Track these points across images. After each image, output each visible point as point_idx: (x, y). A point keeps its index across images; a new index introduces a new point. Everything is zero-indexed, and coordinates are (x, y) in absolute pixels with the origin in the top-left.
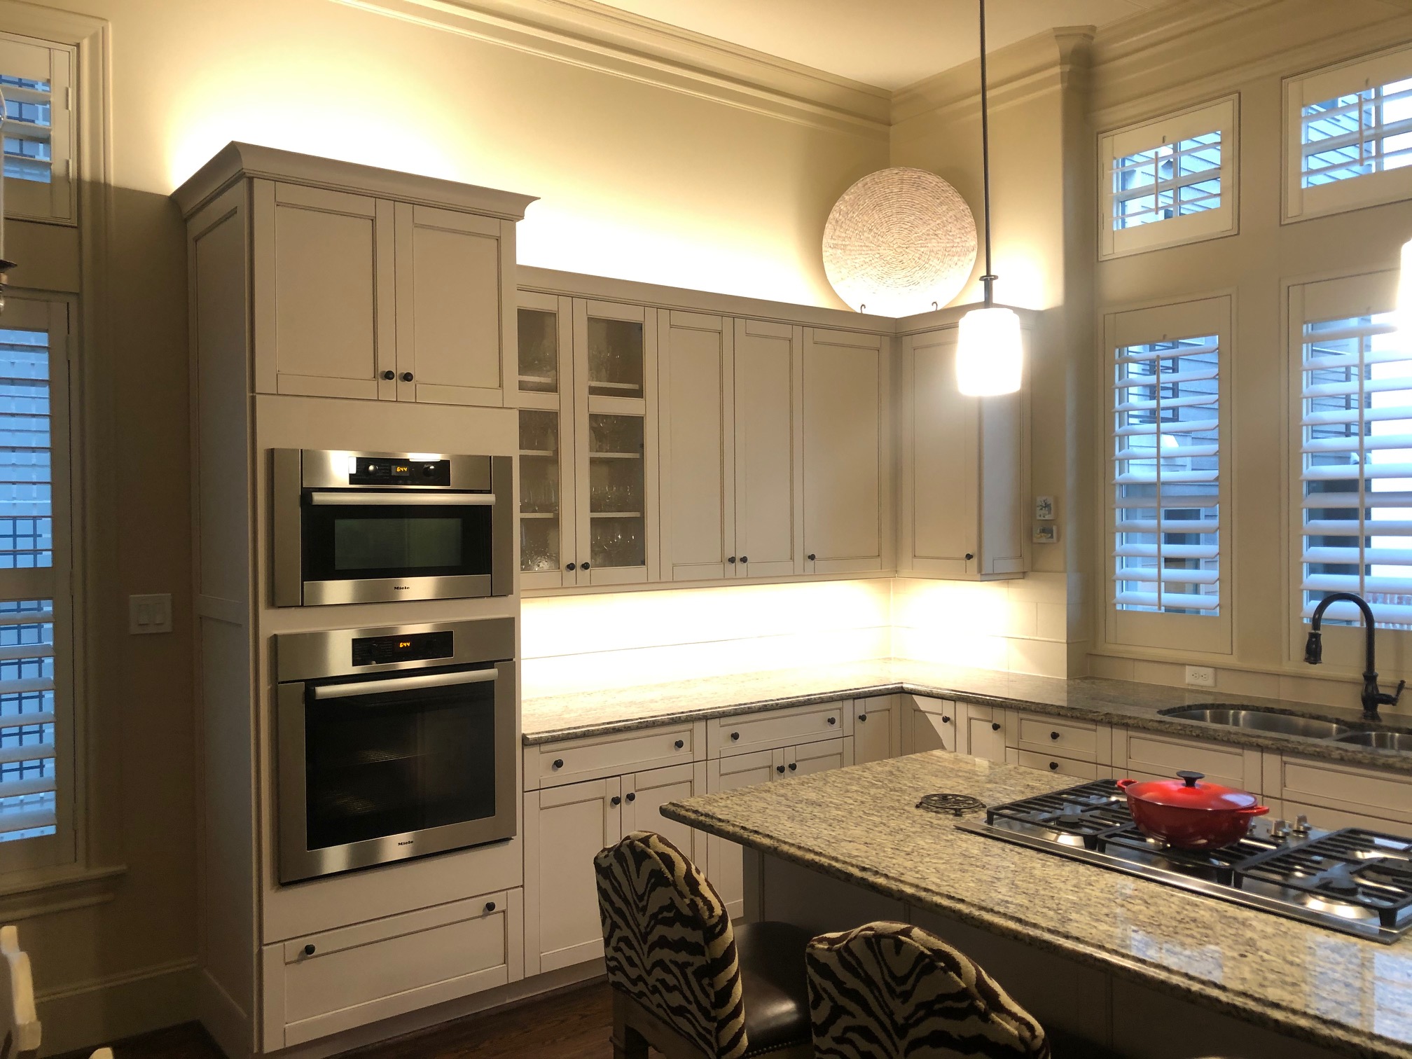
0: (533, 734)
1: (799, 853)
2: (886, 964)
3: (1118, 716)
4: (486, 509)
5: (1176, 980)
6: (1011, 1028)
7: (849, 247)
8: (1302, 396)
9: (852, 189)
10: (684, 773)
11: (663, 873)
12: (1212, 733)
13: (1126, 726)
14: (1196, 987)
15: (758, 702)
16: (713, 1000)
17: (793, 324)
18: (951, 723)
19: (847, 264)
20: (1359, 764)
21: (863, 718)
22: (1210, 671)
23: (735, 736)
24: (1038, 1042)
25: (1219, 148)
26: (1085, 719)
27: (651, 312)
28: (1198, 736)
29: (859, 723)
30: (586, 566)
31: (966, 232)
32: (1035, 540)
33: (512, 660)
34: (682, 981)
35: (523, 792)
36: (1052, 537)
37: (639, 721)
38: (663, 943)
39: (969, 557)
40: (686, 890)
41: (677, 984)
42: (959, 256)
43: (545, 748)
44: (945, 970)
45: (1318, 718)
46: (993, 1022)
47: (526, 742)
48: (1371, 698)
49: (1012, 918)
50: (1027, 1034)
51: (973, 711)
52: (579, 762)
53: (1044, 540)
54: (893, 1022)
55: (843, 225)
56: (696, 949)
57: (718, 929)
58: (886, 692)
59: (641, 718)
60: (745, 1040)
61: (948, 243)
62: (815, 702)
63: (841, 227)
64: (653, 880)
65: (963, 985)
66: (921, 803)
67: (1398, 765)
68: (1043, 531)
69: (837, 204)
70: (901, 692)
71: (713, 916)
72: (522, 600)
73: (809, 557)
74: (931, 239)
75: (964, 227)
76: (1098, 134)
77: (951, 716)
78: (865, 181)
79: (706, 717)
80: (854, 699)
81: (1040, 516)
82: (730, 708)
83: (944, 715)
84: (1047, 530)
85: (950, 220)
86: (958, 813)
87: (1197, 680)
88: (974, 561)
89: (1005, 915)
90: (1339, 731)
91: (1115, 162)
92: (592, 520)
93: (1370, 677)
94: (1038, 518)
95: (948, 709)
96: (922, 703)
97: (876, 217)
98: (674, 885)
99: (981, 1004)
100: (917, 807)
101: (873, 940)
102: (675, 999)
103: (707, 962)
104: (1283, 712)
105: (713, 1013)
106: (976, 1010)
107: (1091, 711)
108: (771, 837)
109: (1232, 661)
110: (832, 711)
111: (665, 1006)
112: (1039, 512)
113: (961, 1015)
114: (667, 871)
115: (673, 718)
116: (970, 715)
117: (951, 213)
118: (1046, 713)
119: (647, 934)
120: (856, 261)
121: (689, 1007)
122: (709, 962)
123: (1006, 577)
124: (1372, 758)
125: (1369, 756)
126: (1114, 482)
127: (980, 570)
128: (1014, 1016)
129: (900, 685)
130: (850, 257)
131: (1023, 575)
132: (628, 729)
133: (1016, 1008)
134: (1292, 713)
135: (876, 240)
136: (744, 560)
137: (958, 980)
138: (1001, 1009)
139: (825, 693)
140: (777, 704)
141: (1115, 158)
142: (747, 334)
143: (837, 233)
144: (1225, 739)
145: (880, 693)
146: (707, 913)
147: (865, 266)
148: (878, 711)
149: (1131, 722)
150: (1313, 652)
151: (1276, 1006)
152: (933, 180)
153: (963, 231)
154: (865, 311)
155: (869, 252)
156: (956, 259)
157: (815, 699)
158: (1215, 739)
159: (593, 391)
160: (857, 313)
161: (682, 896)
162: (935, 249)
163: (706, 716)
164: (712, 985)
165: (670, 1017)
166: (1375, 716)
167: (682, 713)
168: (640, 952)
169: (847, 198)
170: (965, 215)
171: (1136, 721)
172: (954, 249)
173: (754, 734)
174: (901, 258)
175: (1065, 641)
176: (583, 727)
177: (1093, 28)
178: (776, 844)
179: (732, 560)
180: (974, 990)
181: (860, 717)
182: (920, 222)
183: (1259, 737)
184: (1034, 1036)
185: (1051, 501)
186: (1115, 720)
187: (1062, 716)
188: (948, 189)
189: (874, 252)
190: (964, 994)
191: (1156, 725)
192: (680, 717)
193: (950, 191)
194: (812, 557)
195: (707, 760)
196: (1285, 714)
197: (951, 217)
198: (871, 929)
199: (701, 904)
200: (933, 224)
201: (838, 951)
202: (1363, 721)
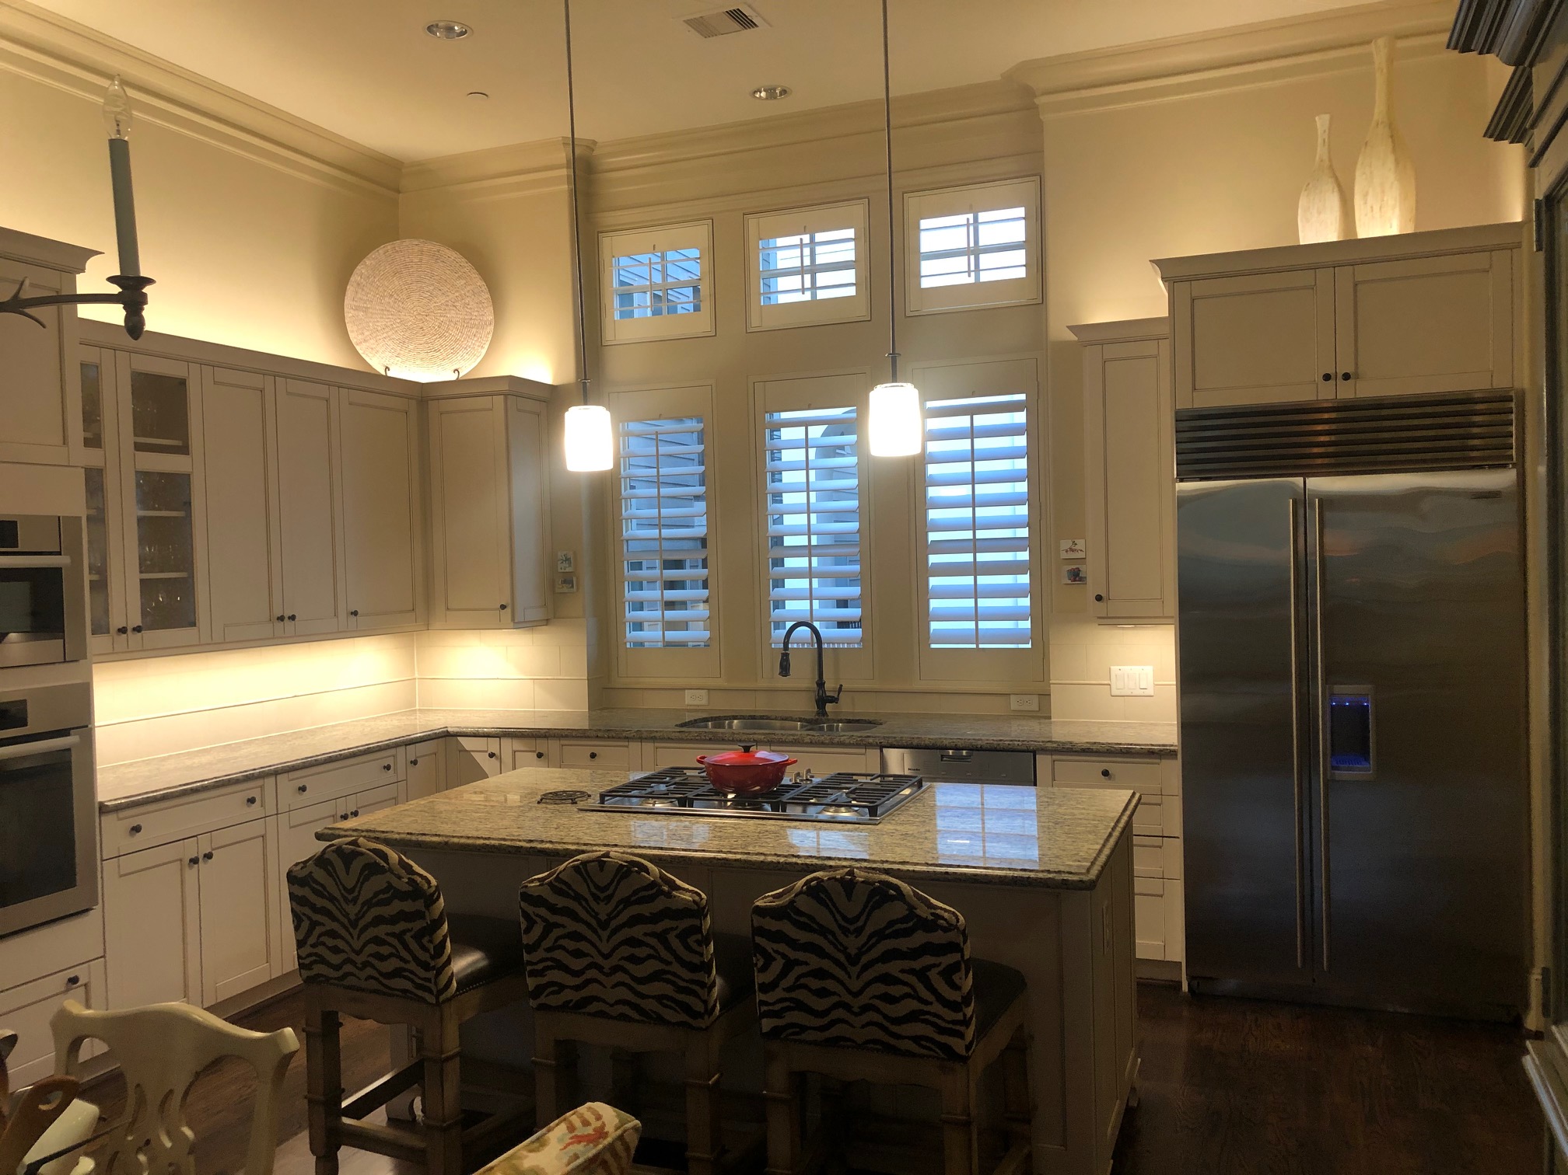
0: (111, 800)
1: (470, 841)
2: (592, 881)
3: (647, 731)
4: (57, 571)
5: (769, 859)
6: (688, 897)
7: (370, 310)
8: (766, 470)
9: (373, 254)
10: (257, 828)
11: (378, 864)
12: (721, 735)
13: (654, 739)
14: (782, 860)
15: (324, 754)
16: (433, 953)
17: (329, 384)
18: (497, 758)
19: (369, 326)
20: (822, 744)
21: (415, 763)
22: (704, 692)
23: (303, 789)
24: (704, 902)
25: (699, 261)
26: (619, 738)
27: (194, 368)
28: (710, 739)
29: (410, 767)
30: (138, 629)
31: (484, 308)
32: (557, 590)
33: (87, 726)
34: (399, 947)
35: (102, 860)
36: (573, 587)
37: (215, 780)
38: (378, 921)
39: (503, 607)
40: (403, 872)
41: (394, 951)
42: (477, 328)
43: (122, 814)
44: (638, 872)
45: (786, 719)
46: (675, 897)
47: (103, 809)
48: (822, 700)
49: (655, 848)
50: (697, 898)
51: (517, 744)
52: (158, 826)
53: (565, 590)
54: (599, 921)
55: (365, 289)
56: (418, 915)
57: (435, 896)
58: (434, 737)
59: (216, 778)
60: (455, 984)
61: (466, 315)
62: (374, 750)
63: (363, 290)
64: (366, 872)
65: (652, 879)
66: (541, 800)
67: (847, 741)
68: (565, 582)
69: (358, 267)
70: (446, 737)
71: (431, 887)
72: (94, 665)
73: (352, 613)
74: (450, 310)
75: (481, 302)
76: (598, 232)
77: (497, 752)
78: (386, 249)
79: (276, 773)
80: (406, 745)
81: (561, 569)
82: (299, 762)
83: (489, 752)
84: (568, 581)
85: (467, 294)
86: (574, 803)
87: (695, 700)
88: (508, 610)
89: (650, 848)
90: (802, 727)
91: (614, 259)
92: (142, 581)
93: (821, 684)
94: (560, 570)
95: (493, 745)
96: (467, 743)
97: (396, 283)
98: (391, 870)
99: (666, 888)
100: (539, 803)
101: (581, 866)
102: (392, 964)
103: (427, 923)
104: (762, 717)
105: (432, 964)
106: (663, 892)
107: (624, 731)
108: (439, 835)
109: (721, 683)
110: (386, 758)
111: (377, 975)
112: (560, 566)
113: (651, 899)
114: (382, 861)
115: (247, 775)
116: (514, 749)
117: (469, 288)
118: (586, 737)
119: (358, 920)
120: (377, 324)
121: (406, 966)
122: (429, 923)
123: (535, 624)
124: (830, 739)
125: (828, 738)
126: (622, 538)
127: (513, 619)
128: (687, 890)
129: (445, 729)
130: (372, 320)
131: (547, 622)
132: (205, 789)
133: (687, 886)
134: (768, 718)
135: (396, 305)
136: (293, 618)
137: (648, 876)
138: (679, 888)
139: (382, 742)
140: (341, 755)
141: (613, 257)
142: (288, 393)
143: (359, 296)
144: (731, 739)
145: (429, 738)
146: (426, 885)
147: (387, 330)
148: (426, 755)
149: (658, 735)
150: (785, 669)
151: (830, 858)
152: (453, 255)
153: (481, 306)
154: (390, 374)
155: (391, 317)
156: (474, 330)
157: (373, 747)
158: (723, 740)
159: (139, 447)
160: (382, 375)
161: (400, 877)
162: (454, 320)
163: (277, 771)
164: (431, 941)
165: (383, 985)
166: (825, 714)
167: (255, 769)
168: (348, 937)
169: (368, 262)
170: (482, 291)
171: (661, 734)
172: (472, 322)
173: (320, 785)
174: (421, 325)
175: (586, 678)
176: (160, 790)
177: (595, 142)
178: (446, 840)
179: (281, 619)
180: (660, 881)
181: (411, 762)
182: (440, 293)
183: (755, 734)
184: (702, 899)
185: (570, 555)
186: (645, 735)
187: (600, 737)
188: (466, 265)
189: (394, 317)
190: (653, 884)
191: (677, 734)
192: (253, 774)
193: (468, 267)
194: (355, 613)
195: (277, 814)
196: (763, 719)
197: (468, 291)
198: (578, 860)
199: (419, 879)
200: (451, 296)
201: (548, 884)
202: (817, 717)
